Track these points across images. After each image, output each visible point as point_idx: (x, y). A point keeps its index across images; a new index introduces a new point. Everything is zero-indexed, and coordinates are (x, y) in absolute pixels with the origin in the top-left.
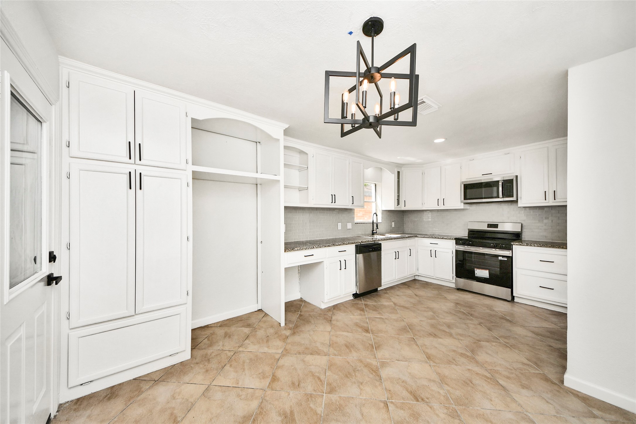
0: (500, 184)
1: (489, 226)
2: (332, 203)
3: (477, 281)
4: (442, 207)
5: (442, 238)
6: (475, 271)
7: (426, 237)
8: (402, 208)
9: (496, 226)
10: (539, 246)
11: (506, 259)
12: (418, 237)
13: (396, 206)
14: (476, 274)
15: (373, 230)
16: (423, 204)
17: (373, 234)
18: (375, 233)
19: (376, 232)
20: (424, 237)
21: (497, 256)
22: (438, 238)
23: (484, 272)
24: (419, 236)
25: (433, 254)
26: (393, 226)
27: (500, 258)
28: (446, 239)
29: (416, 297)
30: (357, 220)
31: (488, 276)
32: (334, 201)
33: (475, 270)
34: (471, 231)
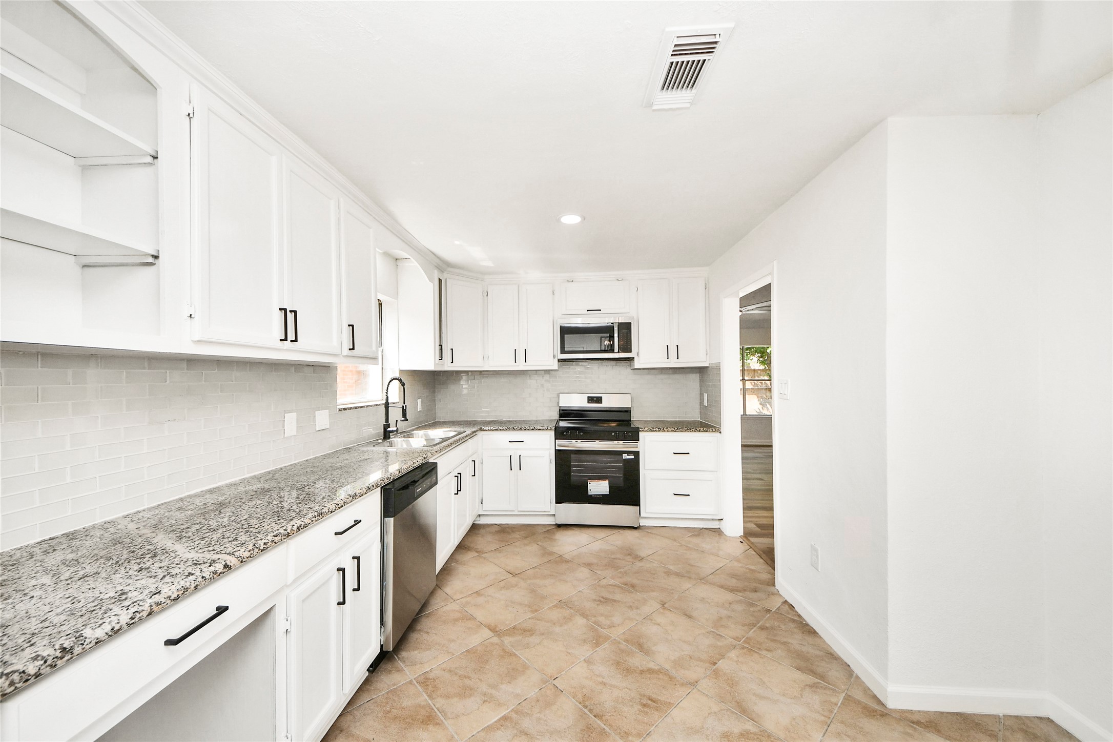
0: (616, 329)
1: (590, 400)
2: (286, 339)
3: (589, 503)
4: (521, 366)
5: (532, 430)
6: (589, 485)
7: (500, 430)
8: (447, 366)
9: (599, 400)
10: (673, 431)
11: (633, 457)
12: (485, 430)
13: (437, 361)
14: (589, 491)
15: (387, 425)
16: (486, 357)
17: (387, 435)
18: (392, 431)
19: (395, 429)
20: (497, 430)
21: (620, 453)
22: (525, 430)
23: (601, 485)
24: (487, 428)
25: (515, 464)
26: (419, 408)
27: (625, 456)
28: (539, 430)
29: (516, 579)
30: (344, 399)
31: (608, 490)
32: (291, 336)
33: (589, 483)
34: (563, 410)
